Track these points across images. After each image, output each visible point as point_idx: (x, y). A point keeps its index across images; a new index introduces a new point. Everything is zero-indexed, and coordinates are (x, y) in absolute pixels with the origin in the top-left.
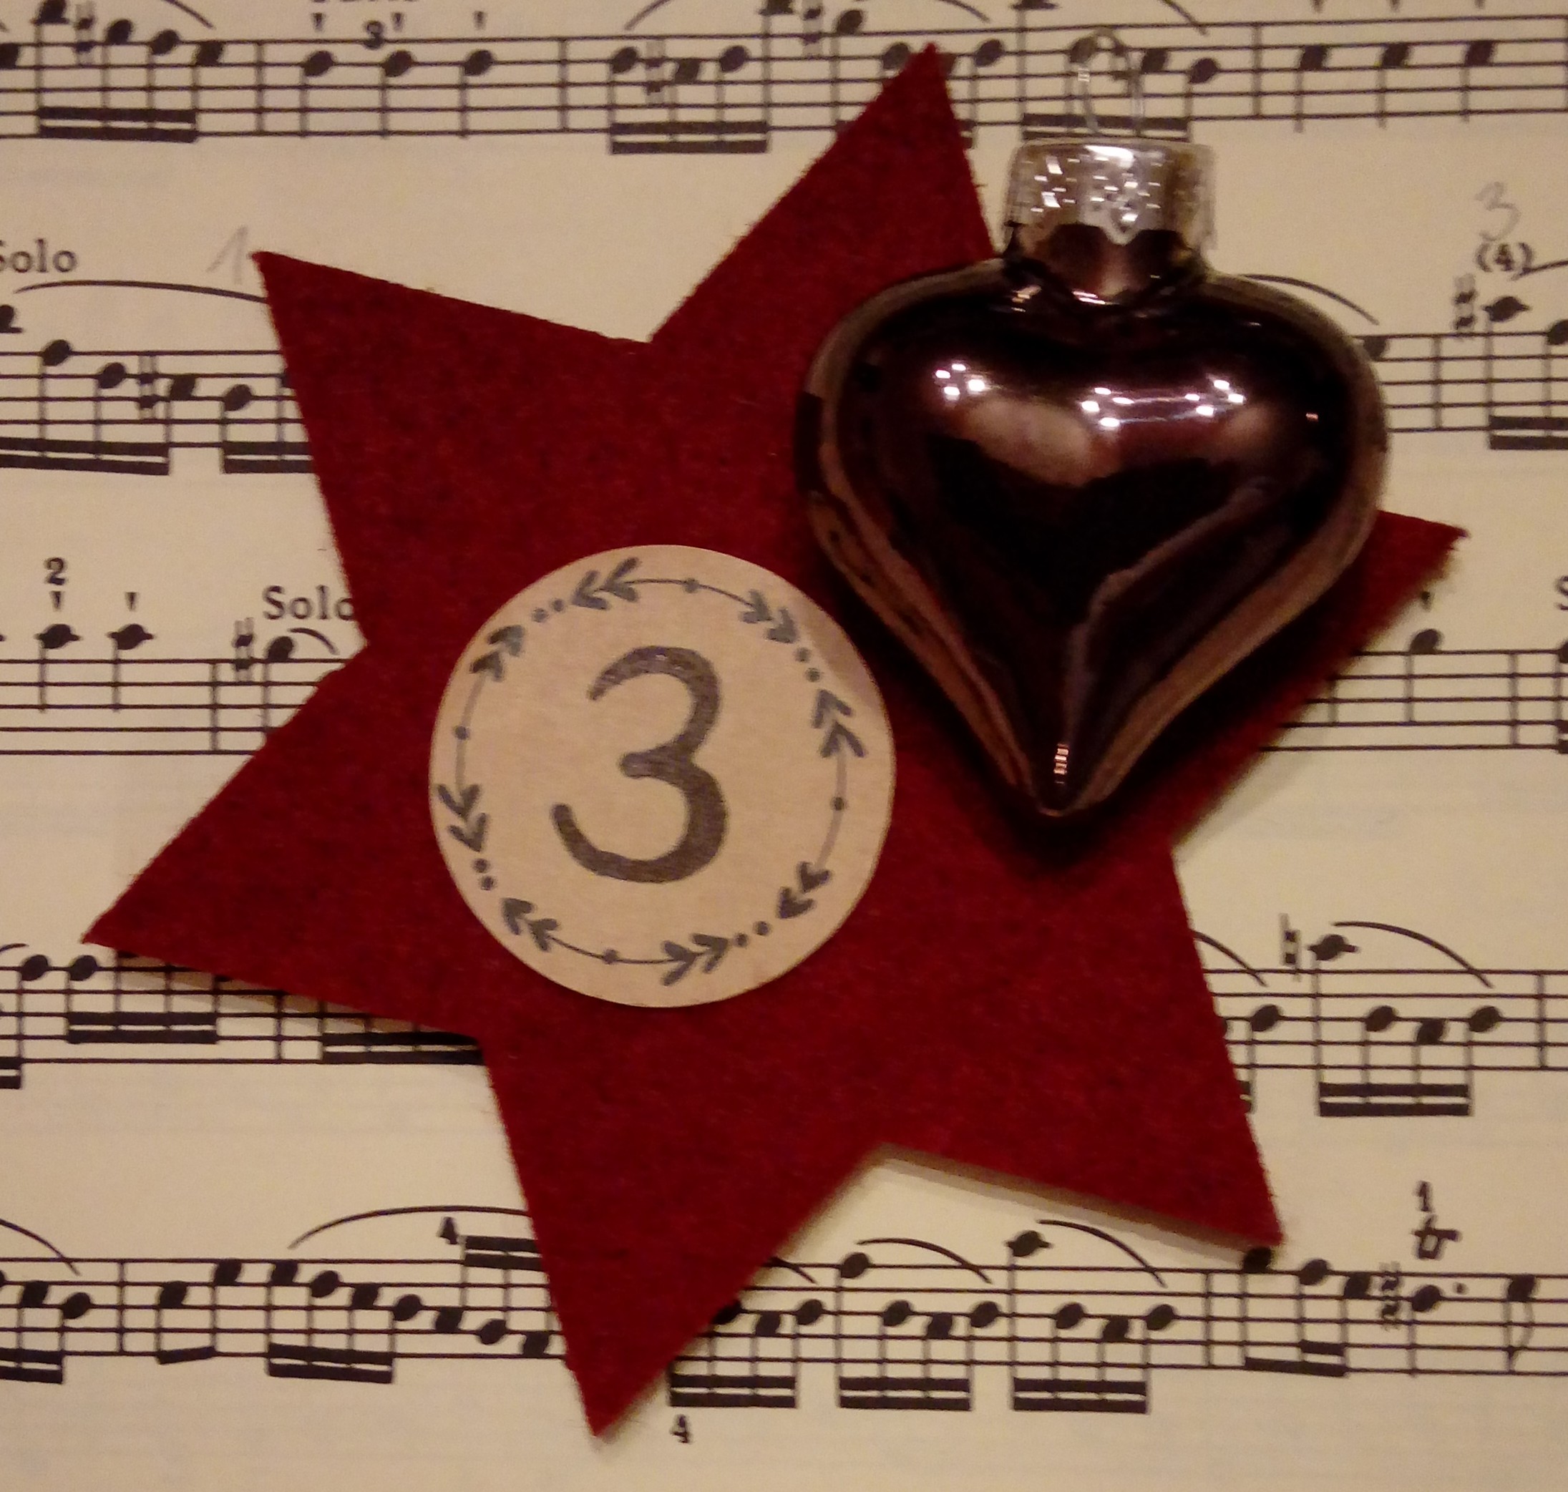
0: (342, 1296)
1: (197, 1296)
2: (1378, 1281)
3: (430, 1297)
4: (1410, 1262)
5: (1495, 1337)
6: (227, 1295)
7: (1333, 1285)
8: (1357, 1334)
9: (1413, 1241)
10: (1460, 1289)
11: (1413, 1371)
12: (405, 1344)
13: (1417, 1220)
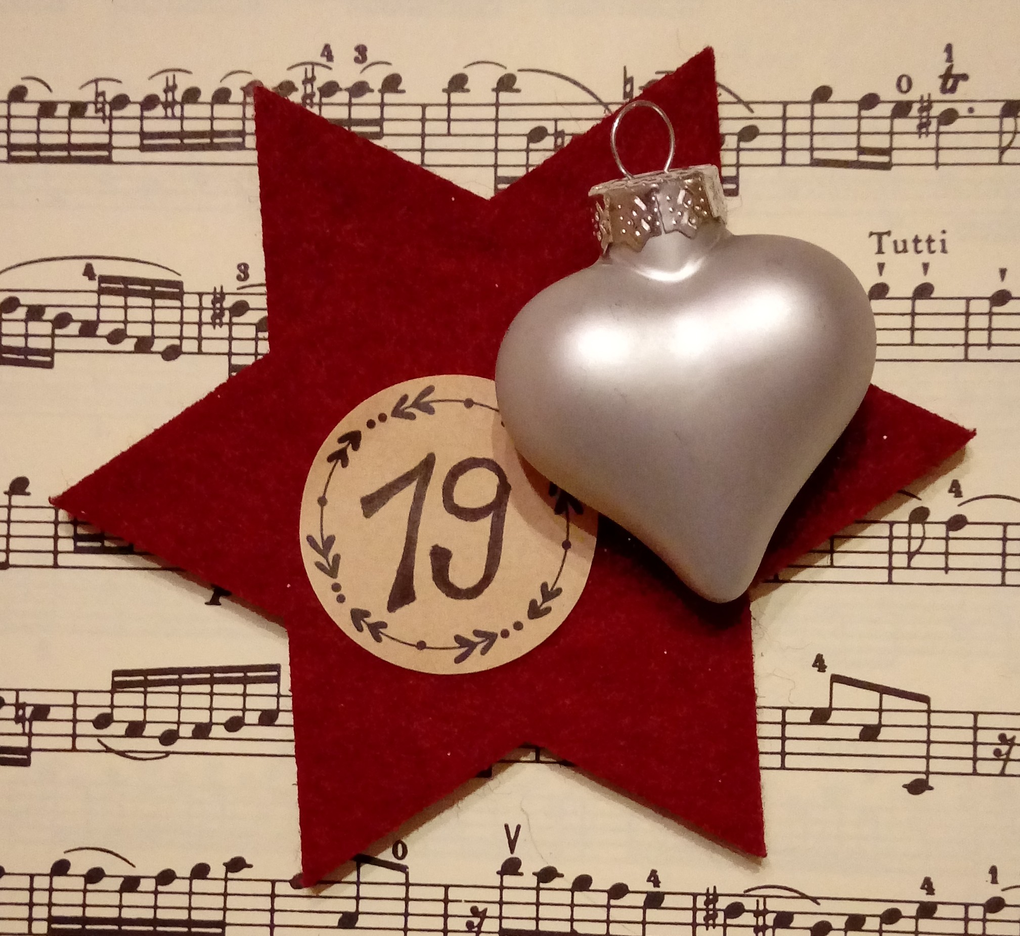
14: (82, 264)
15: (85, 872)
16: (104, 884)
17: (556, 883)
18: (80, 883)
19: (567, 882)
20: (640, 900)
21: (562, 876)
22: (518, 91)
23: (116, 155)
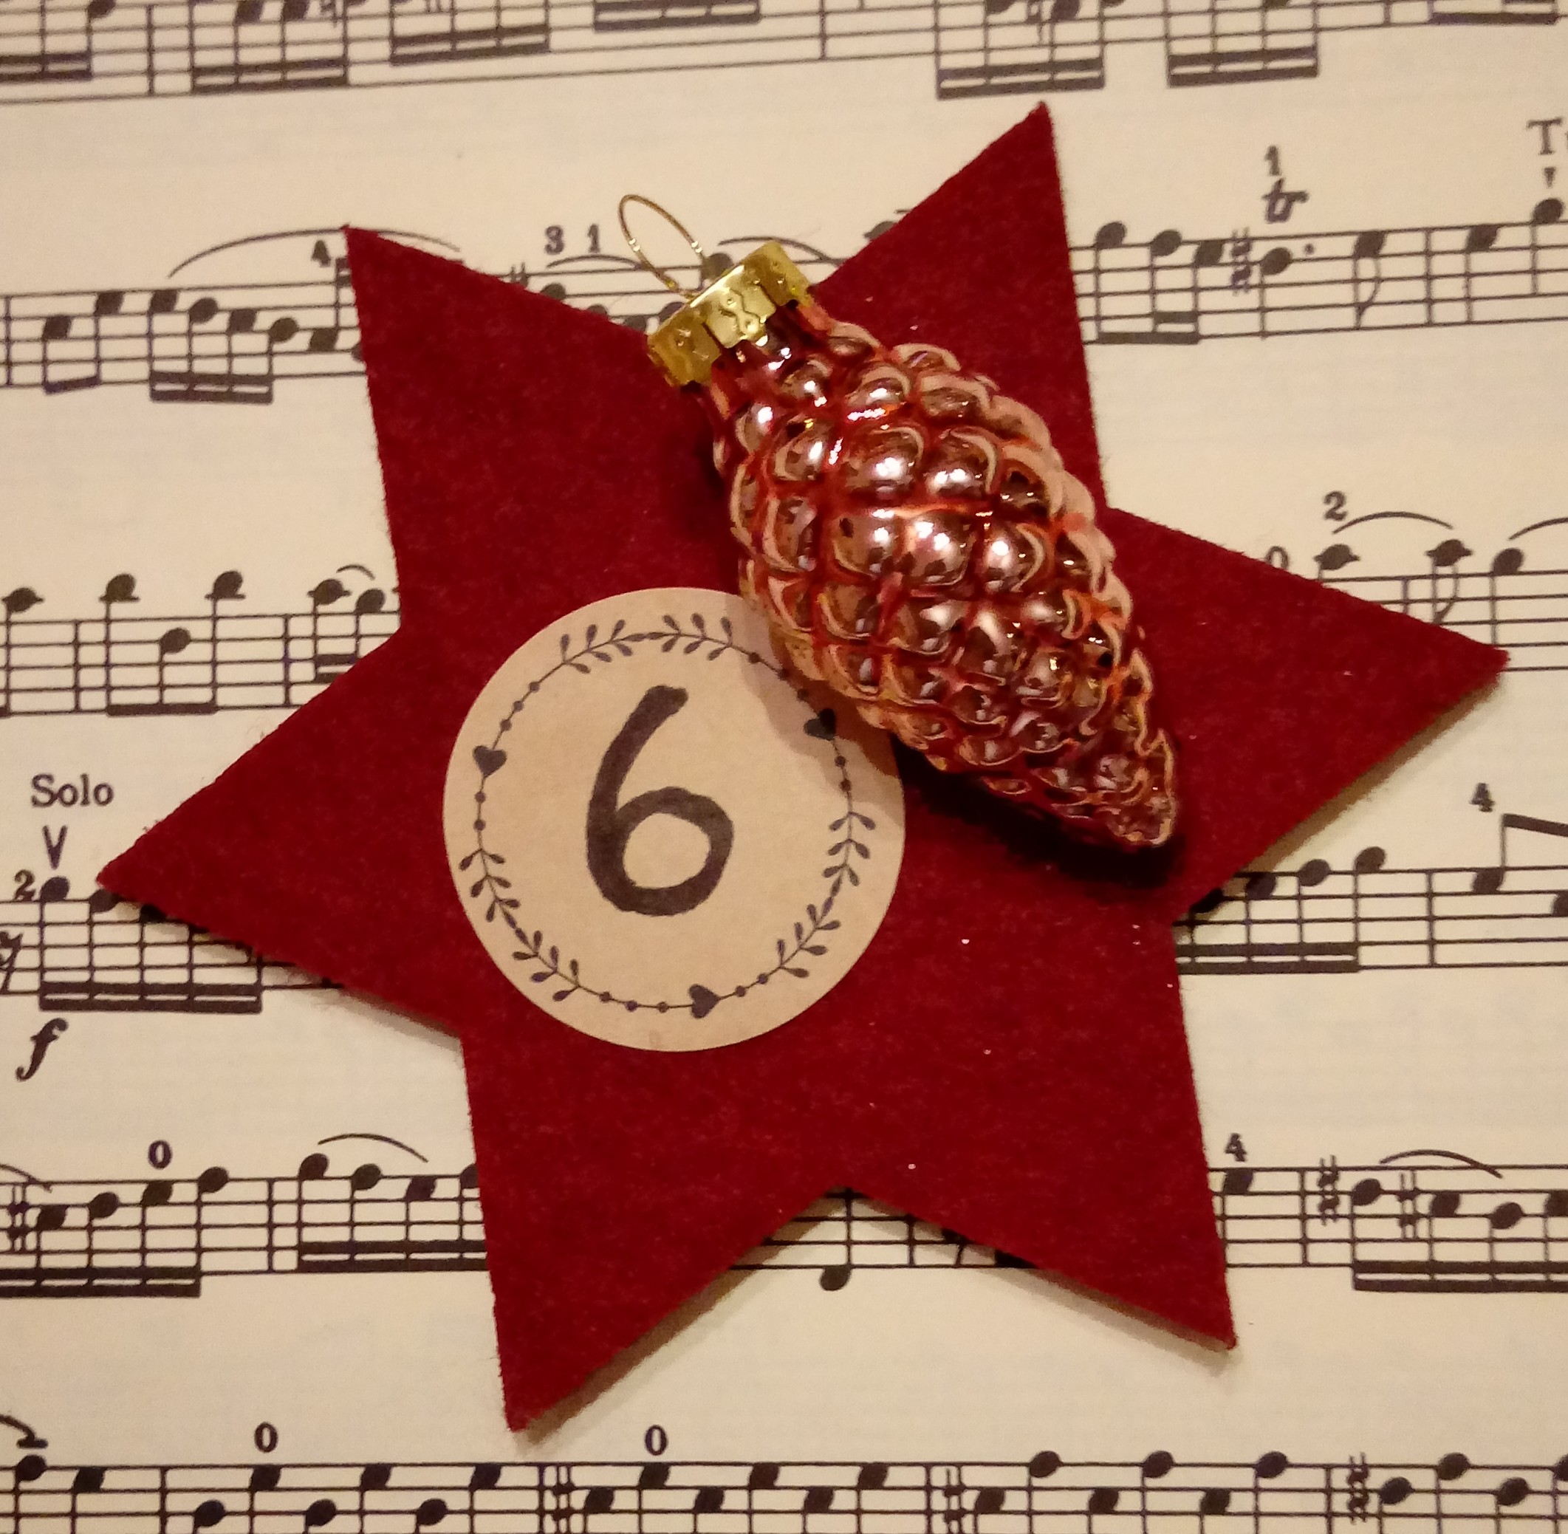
0: (220, 321)
1: (81, 327)
2: (1228, 248)
3: (305, 319)
4: (1260, 226)
5: (1344, 294)
6: (108, 325)
7: (1185, 254)
8: (1207, 301)
9: (1264, 205)
10: (1309, 249)
11: (1264, 334)
12: (281, 365)
13: (1268, 184)
14: (310, 242)
15: (350, 1172)
16: (380, 1189)
18: (343, 1190)
23: (355, 74)
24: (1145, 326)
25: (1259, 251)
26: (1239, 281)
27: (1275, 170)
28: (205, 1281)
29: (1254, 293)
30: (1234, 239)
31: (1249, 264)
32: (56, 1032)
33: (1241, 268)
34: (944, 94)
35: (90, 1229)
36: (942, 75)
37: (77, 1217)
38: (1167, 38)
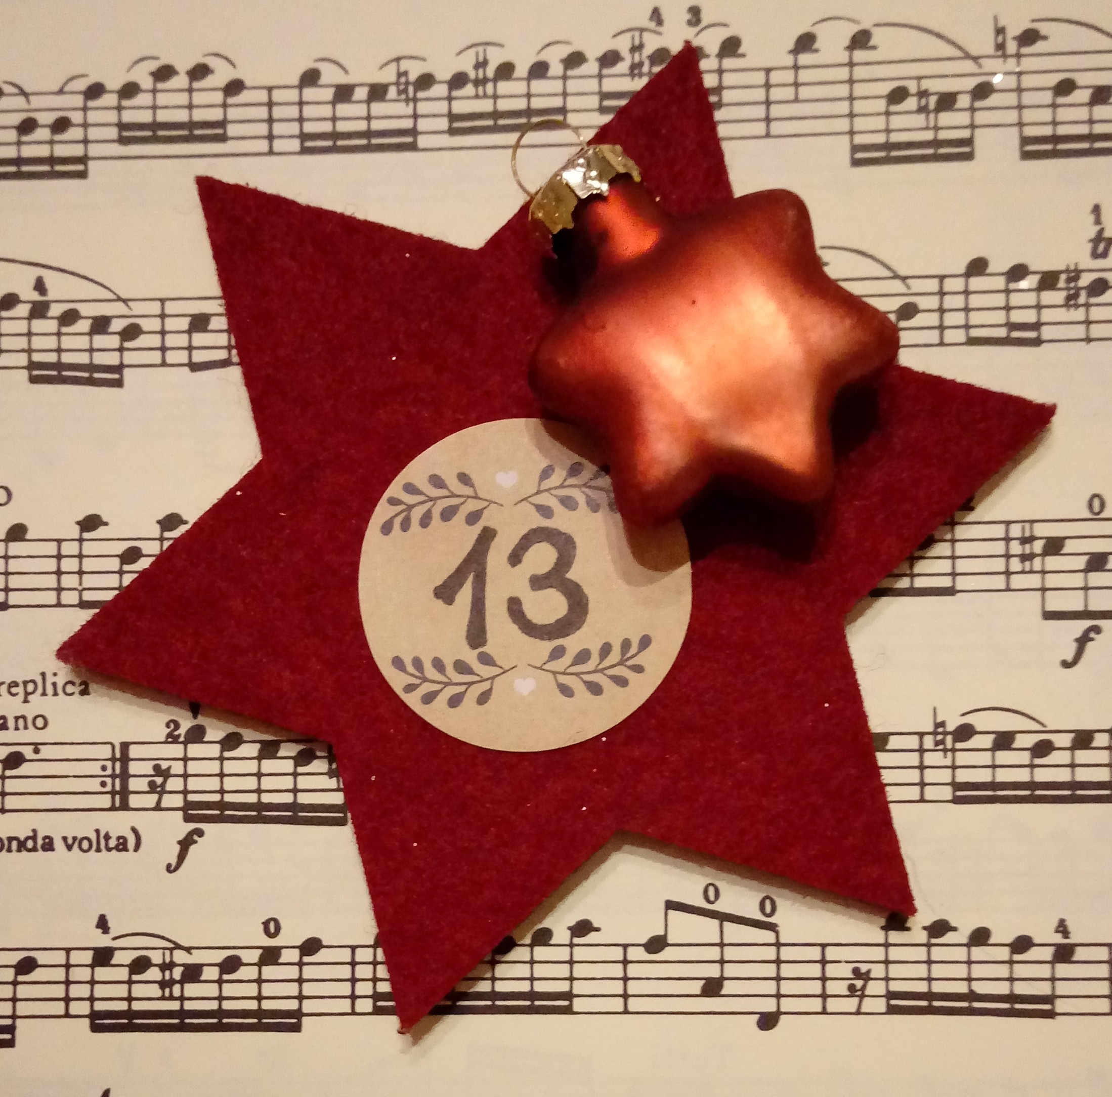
17: (949, 938)
19: (961, 936)
20: (1047, 954)
21: (954, 929)
22: (874, 48)
23: (422, 141)
24: (1002, 333)
25: (1086, 280)
26: (1071, 301)
27: (1098, 221)
28: (305, 1020)
29: (1082, 310)
30: (1067, 271)
31: (1078, 290)
32: (196, 837)
33: (1072, 292)
34: (856, 163)
35: (220, 982)
36: (855, 149)
37: (211, 973)
38: (1021, 124)
